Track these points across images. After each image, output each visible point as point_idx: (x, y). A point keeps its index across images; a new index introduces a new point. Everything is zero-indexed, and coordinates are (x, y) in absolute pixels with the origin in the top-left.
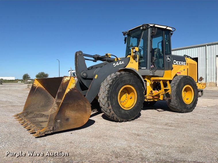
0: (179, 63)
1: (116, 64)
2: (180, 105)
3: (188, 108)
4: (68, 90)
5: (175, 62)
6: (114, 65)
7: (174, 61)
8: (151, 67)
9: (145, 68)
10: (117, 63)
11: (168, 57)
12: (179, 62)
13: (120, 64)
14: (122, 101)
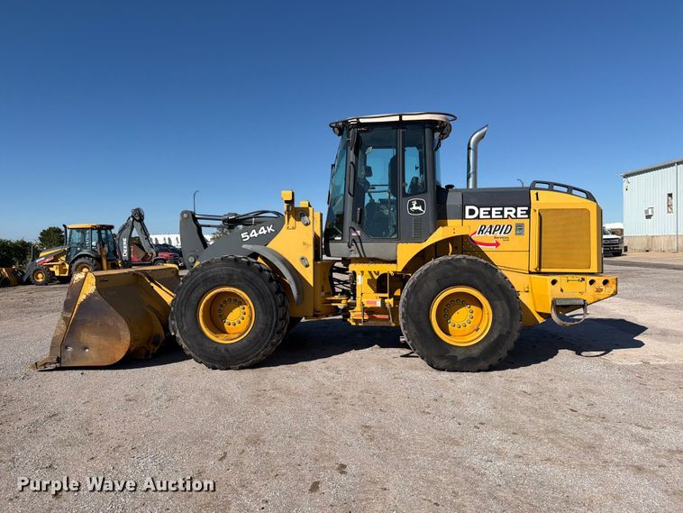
0: (494, 213)
1: (249, 234)
2: (420, 346)
3: (456, 357)
4: (82, 297)
5: (472, 212)
6: (243, 237)
7: (467, 208)
8: (354, 234)
9: (340, 238)
10: (254, 231)
11: (415, 203)
12: (494, 209)
13: (260, 233)
14: (231, 322)
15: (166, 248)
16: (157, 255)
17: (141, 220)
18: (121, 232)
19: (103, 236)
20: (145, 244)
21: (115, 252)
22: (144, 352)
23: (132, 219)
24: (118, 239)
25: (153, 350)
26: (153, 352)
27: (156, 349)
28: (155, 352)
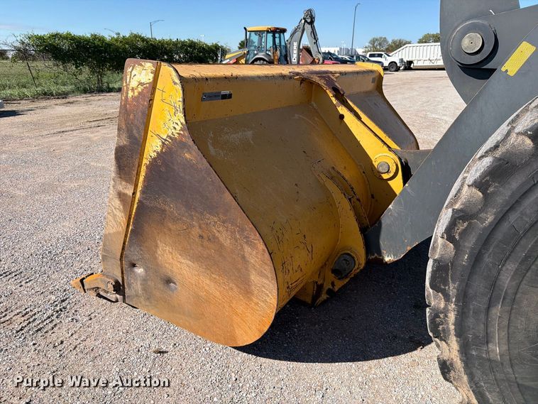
4: (153, 146)
17: (312, 23)
20: (314, 49)
23: (303, 21)
24: (290, 43)
25: (333, 284)
26: (331, 288)
27: (339, 284)
28: (336, 289)
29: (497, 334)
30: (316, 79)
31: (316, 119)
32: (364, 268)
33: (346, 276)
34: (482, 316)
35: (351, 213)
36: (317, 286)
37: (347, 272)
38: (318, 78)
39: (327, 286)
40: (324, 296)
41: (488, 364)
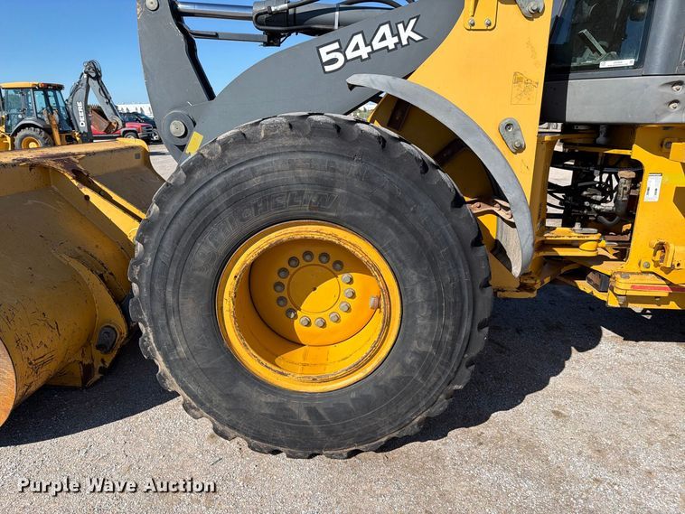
6: (325, 58)
9: (630, 62)
10: (357, 39)
14: (313, 318)
15: (136, 117)
16: (124, 127)
17: (98, 78)
18: (73, 94)
19: (52, 100)
20: (108, 111)
21: (70, 122)
22: (78, 371)
23: (85, 76)
24: (71, 104)
25: (103, 361)
26: (102, 365)
27: (109, 359)
28: (107, 365)
29: (179, 338)
30: (51, 163)
31: (58, 202)
32: (128, 337)
33: (112, 348)
34: (167, 329)
35: (102, 287)
36: (84, 366)
37: (111, 344)
38: (53, 162)
39: (98, 365)
40: (97, 376)
41: (181, 363)
